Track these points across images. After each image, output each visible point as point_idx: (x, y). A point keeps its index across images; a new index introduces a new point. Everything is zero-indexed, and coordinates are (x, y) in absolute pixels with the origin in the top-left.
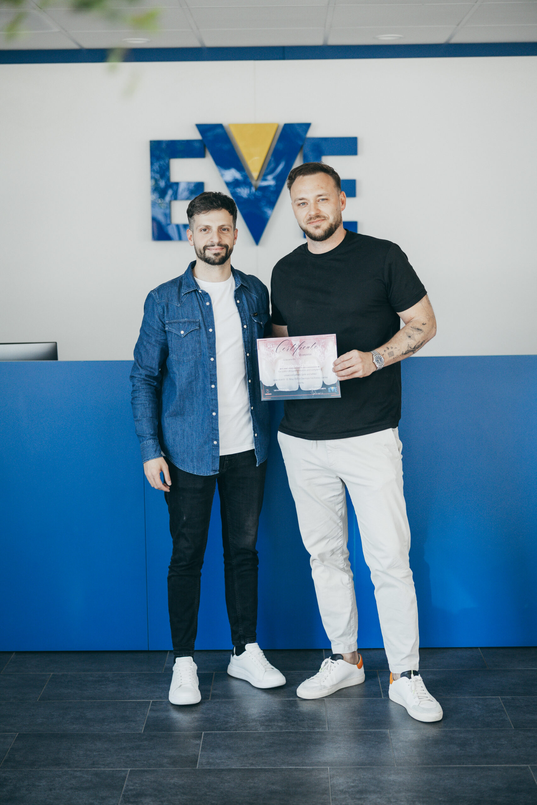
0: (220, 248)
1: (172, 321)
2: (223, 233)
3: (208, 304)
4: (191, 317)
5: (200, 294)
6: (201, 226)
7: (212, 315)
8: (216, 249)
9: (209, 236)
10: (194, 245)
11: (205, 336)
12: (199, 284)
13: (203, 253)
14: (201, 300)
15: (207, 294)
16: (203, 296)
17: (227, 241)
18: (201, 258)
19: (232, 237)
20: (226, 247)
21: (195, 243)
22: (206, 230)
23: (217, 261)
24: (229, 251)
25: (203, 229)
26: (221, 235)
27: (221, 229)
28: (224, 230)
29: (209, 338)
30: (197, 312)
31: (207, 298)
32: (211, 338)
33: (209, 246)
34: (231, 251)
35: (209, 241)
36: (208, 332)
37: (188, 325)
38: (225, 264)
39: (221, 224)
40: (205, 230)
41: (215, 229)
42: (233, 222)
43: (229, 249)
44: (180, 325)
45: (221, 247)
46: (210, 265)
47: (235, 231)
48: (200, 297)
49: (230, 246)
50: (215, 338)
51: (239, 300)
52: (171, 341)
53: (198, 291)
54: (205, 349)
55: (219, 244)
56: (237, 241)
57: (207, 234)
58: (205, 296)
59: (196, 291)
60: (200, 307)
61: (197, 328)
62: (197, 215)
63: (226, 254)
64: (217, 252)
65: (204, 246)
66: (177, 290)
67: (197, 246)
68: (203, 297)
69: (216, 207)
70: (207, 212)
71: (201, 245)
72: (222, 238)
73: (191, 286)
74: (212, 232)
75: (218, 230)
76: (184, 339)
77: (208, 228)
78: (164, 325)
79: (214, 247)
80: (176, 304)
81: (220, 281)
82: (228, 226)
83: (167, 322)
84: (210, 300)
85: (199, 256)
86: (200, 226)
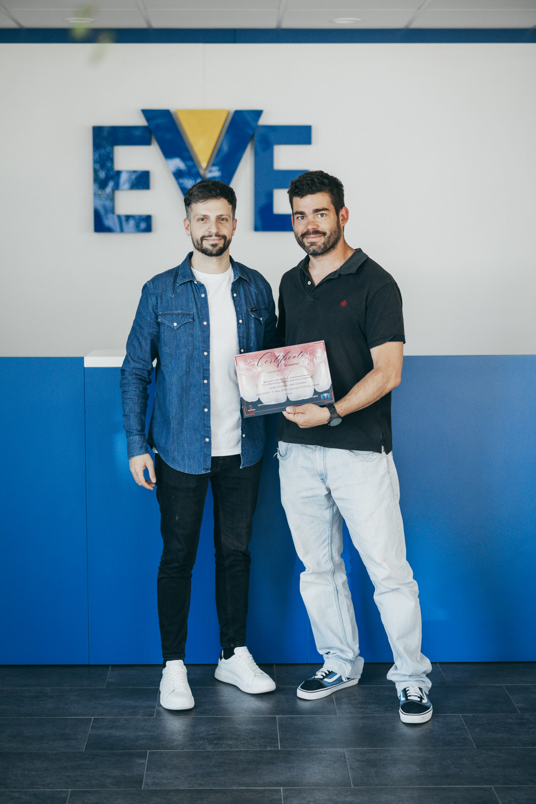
0: (217, 239)
1: (166, 312)
2: (221, 223)
3: (203, 296)
4: (185, 309)
5: (195, 285)
6: (199, 215)
7: (207, 307)
8: (214, 240)
9: (206, 226)
10: (191, 235)
11: (198, 329)
12: (195, 275)
13: (200, 243)
14: (197, 291)
15: (203, 285)
16: (199, 287)
17: (225, 231)
18: (198, 249)
19: (231, 228)
20: (224, 237)
21: (192, 233)
22: (204, 220)
23: (214, 252)
24: (227, 242)
25: (201, 219)
26: (220, 226)
27: (220, 219)
28: (223, 219)
29: (204, 332)
30: (191, 304)
31: (203, 290)
32: (206, 331)
33: (207, 237)
34: (229, 242)
35: (207, 231)
36: (202, 326)
37: (182, 317)
38: (223, 255)
39: (219, 213)
40: (202, 220)
41: (213, 218)
42: (232, 212)
43: (227, 240)
44: (173, 317)
45: (219, 238)
46: (206, 257)
47: (234, 221)
48: (196, 289)
49: (228, 237)
50: (209, 331)
51: (236, 294)
52: (164, 333)
53: (193, 282)
54: (199, 342)
55: (217, 235)
56: (236, 232)
57: (205, 224)
58: (201, 287)
59: (192, 282)
60: (195, 299)
61: (191, 320)
62: (195, 204)
63: (224, 245)
64: (214, 242)
65: (201, 236)
66: (172, 280)
67: (194, 236)
68: (198, 289)
69: (215, 196)
70: (205, 201)
71: (198, 236)
72: (220, 228)
73: (187, 277)
74: (209, 222)
75: (216, 220)
76: (177, 331)
77: (206, 217)
78: (157, 317)
79: (211, 238)
80: (170, 295)
81: (217, 273)
82: (227, 216)
83: (161, 313)
84: (205, 292)
85: (196, 247)
86: (197, 215)
